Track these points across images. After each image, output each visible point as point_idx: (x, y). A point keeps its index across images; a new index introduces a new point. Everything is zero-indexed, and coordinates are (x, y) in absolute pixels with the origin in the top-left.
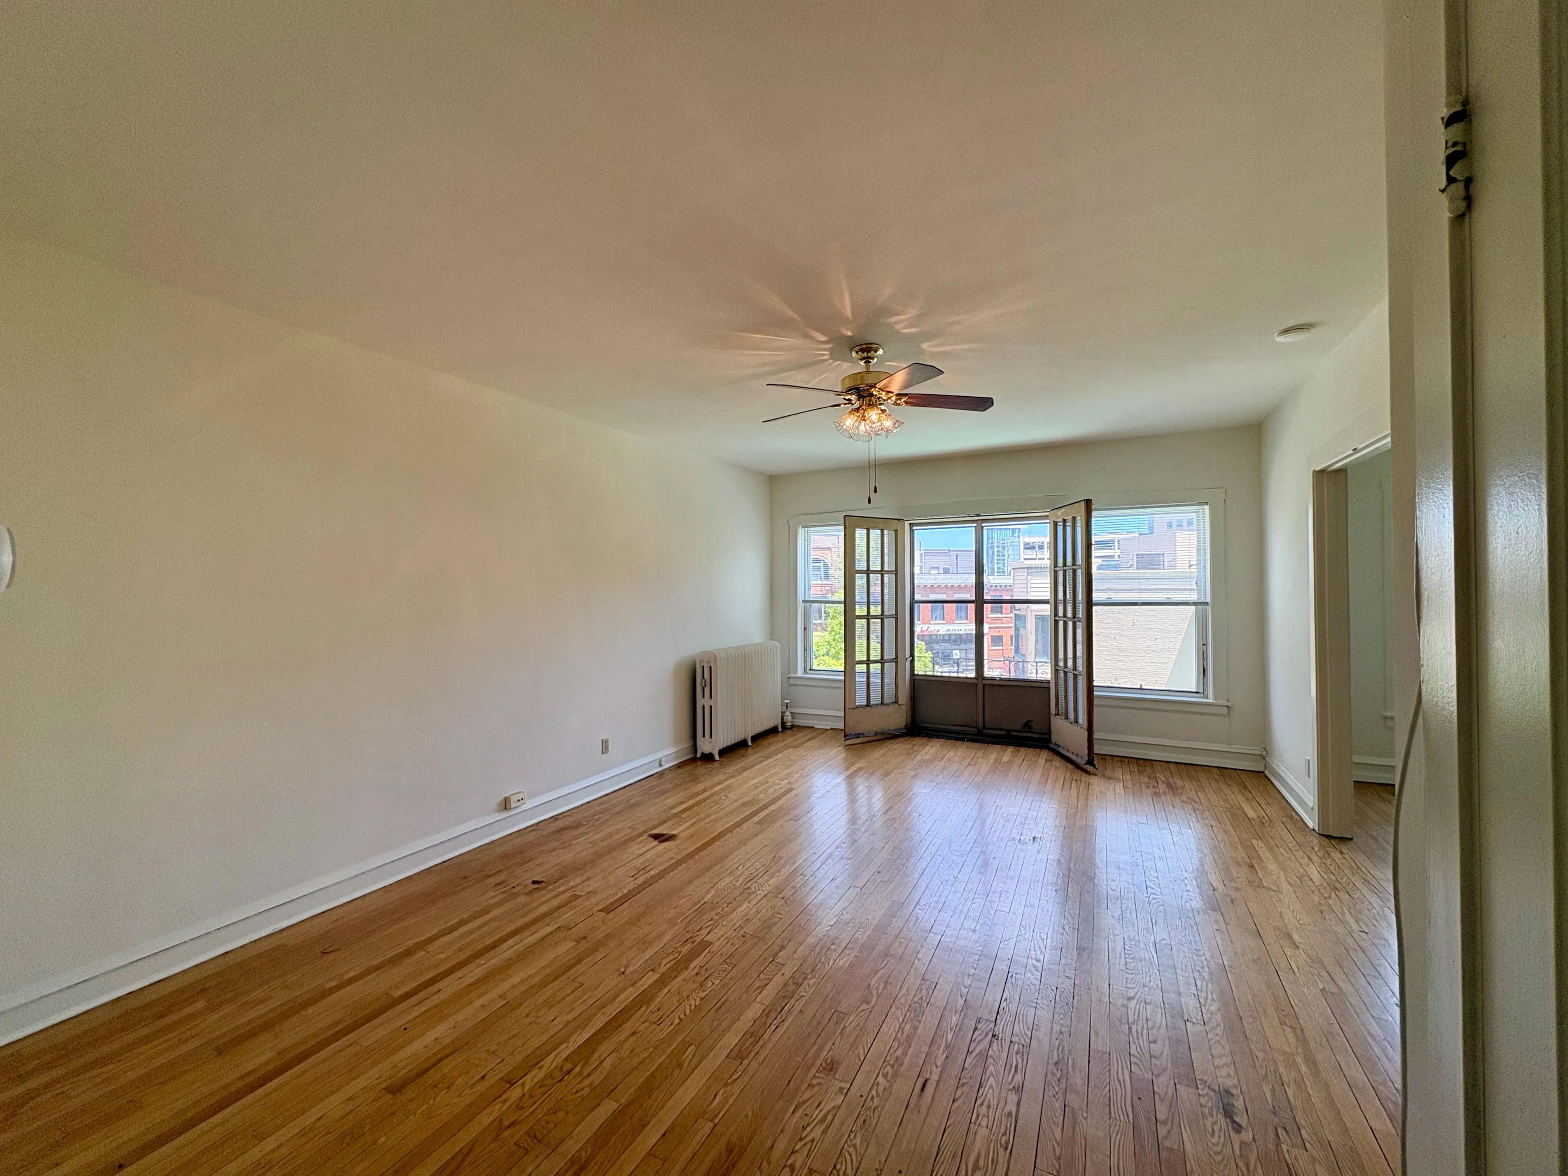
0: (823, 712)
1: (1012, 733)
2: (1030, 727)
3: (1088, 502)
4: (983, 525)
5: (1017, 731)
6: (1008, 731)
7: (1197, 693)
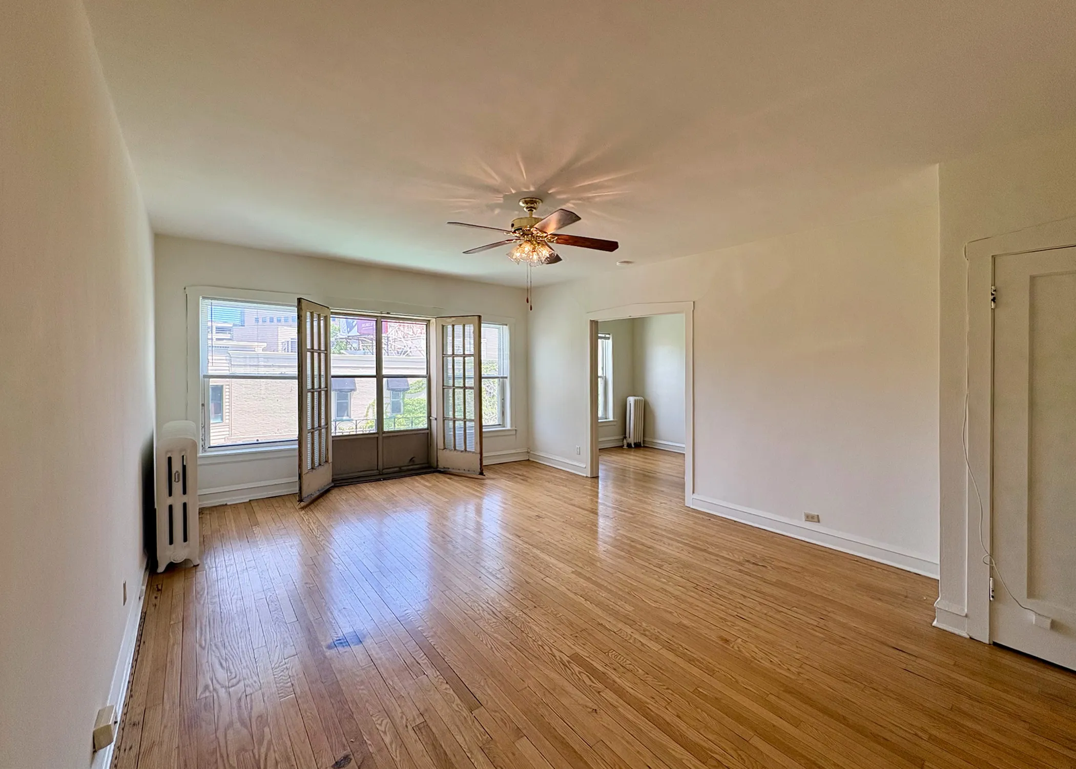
0: (227, 489)
1: (403, 468)
2: (414, 461)
3: (480, 317)
4: (382, 320)
5: (405, 466)
6: (400, 467)
7: (500, 425)
